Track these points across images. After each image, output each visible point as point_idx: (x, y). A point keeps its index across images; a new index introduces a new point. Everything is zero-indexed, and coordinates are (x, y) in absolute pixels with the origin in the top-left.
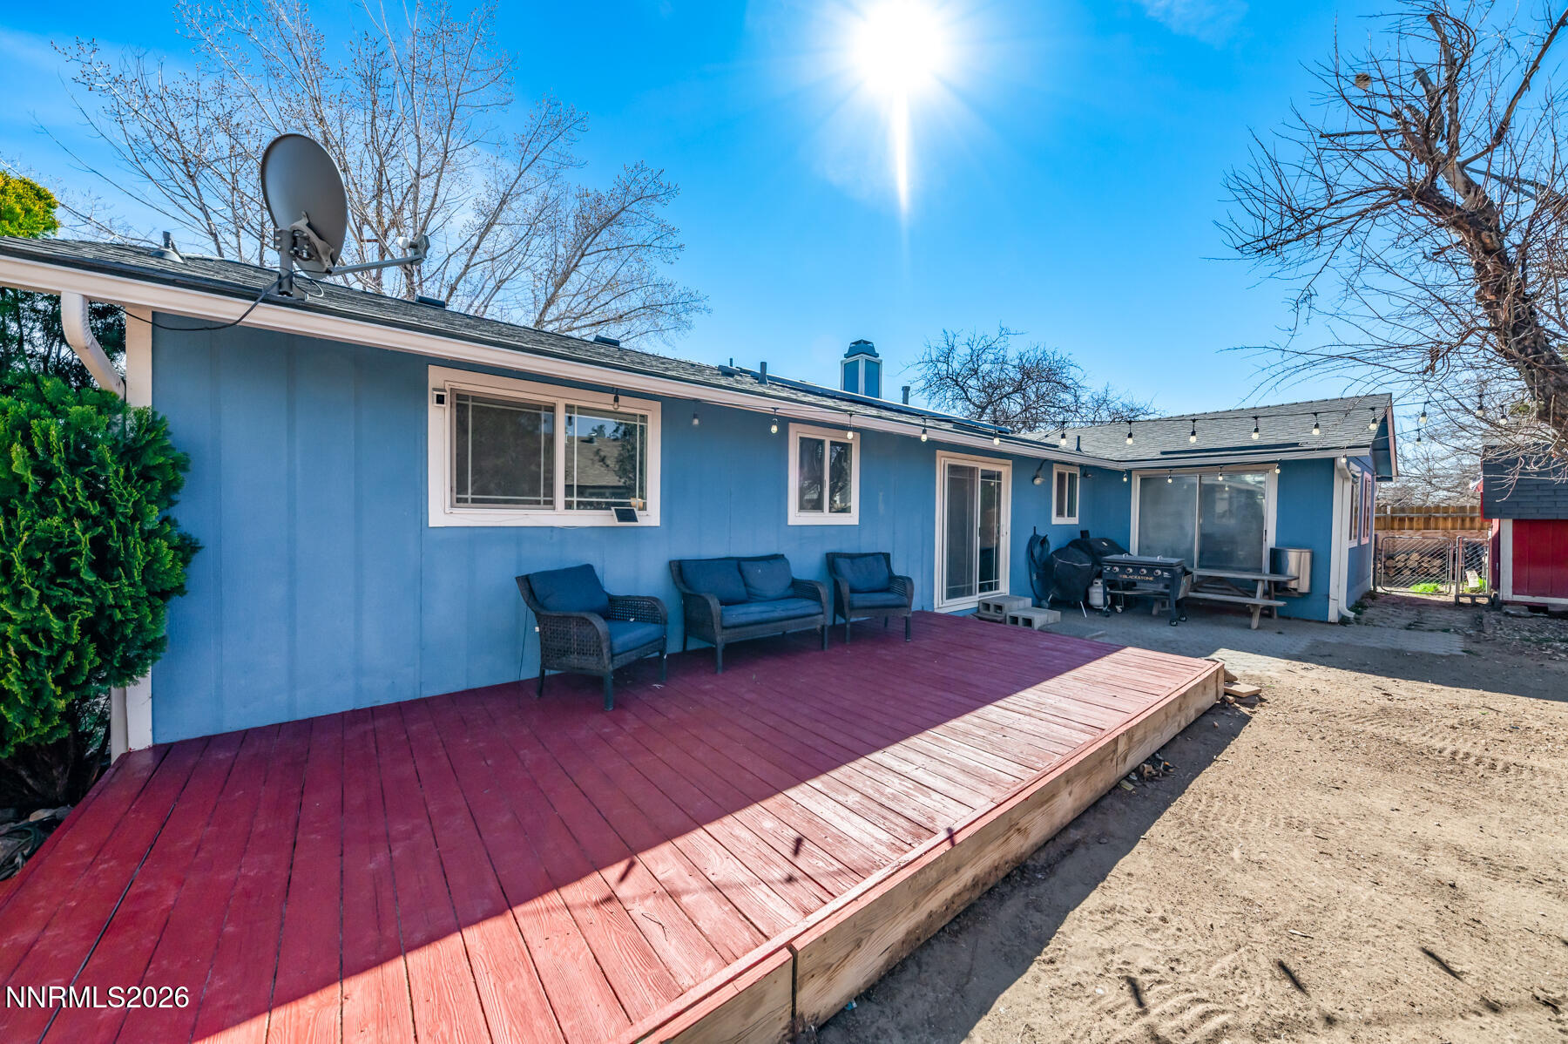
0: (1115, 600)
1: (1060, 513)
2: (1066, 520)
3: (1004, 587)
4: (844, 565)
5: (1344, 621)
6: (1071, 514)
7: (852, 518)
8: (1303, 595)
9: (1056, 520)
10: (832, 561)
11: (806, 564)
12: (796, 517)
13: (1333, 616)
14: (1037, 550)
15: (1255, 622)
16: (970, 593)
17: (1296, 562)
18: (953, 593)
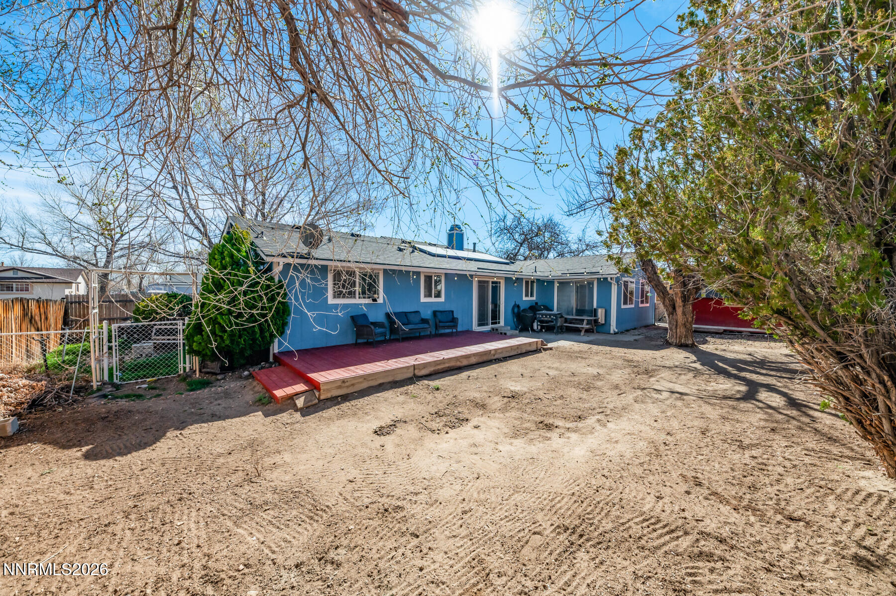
0: (542, 327)
1: (527, 295)
2: (529, 298)
3: (502, 323)
4: (438, 314)
5: (615, 333)
6: (532, 295)
7: (442, 299)
8: (603, 324)
9: (524, 298)
10: (435, 313)
11: (427, 314)
12: (423, 299)
13: (612, 332)
14: (516, 310)
15: (582, 333)
16: (487, 324)
17: (601, 313)
18: (479, 325)
